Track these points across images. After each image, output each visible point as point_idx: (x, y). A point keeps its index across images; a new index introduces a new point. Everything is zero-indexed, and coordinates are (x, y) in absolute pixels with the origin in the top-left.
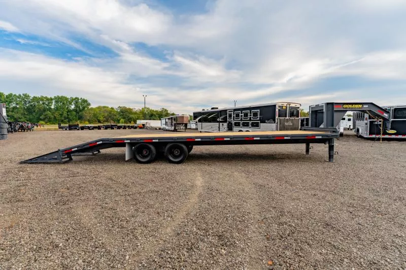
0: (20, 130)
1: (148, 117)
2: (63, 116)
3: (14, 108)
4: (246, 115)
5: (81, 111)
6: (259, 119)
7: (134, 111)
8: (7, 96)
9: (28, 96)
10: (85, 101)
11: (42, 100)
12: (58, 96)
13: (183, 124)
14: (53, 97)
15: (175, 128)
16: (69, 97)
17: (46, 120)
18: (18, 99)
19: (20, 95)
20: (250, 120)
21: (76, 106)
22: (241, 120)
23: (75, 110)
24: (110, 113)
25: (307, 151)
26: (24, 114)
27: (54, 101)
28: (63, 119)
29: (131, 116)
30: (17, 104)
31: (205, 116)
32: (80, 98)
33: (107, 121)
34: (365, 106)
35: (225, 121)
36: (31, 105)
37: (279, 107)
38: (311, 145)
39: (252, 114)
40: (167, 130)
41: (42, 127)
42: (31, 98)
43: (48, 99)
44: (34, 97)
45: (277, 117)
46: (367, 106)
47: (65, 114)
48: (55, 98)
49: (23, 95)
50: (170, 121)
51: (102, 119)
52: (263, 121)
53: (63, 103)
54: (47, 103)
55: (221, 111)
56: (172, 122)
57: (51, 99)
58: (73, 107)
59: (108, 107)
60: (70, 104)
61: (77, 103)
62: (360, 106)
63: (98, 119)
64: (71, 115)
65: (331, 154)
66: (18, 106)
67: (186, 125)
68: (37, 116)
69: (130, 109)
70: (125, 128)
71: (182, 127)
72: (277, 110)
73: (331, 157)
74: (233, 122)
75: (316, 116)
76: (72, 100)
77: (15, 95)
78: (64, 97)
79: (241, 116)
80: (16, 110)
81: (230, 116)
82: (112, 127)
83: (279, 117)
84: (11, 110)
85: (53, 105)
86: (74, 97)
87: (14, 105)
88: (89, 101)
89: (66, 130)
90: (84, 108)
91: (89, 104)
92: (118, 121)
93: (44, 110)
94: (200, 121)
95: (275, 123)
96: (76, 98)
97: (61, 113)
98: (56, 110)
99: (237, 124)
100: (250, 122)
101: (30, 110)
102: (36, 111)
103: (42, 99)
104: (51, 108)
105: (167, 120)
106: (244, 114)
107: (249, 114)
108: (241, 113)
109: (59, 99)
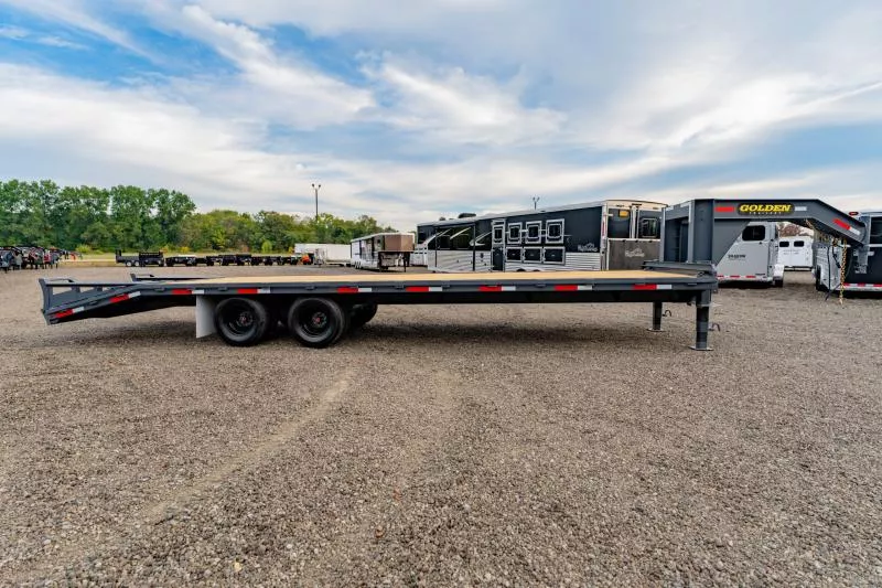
0: (29, 266)
1: (328, 236)
2: (133, 233)
3: (24, 214)
4: (534, 232)
5: (173, 221)
6: (561, 241)
7: (298, 221)
8: (5, 186)
9: (54, 186)
10: (182, 198)
11: (85, 196)
12: (121, 187)
13: (398, 253)
14: (110, 190)
15: (380, 264)
16: (145, 188)
17: (95, 243)
18: (31, 194)
19: (35, 185)
20: (543, 244)
21: (163, 210)
22: (523, 245)
23: (159, 220)
24: (241, 228)
25: (657, 321)
26: (46, 228)
27: (111, 199)
28: (132, 240)
29: (290, 234)
30: (28, 205)
31: (442, 234)
32: (170, 192)
33: (234, 246)
34: (797, 209)
35: (487, 247)
36: (61, 208)
37: (610, 211)
38: (666, 306)
39: (547, 230)
40: (362, 268)
41: (78, 260)
42: (60, 191)
43: (97, 193)
44: (68, 188)
45: (604, 237)
46: (804, 209)
47: (137, 229)
48: (115, 191)
49: (42, 183)
50: (370, 246)
51: (220, 240)
52: (572, 248)
53: (133, 204)
54: (95, 203)
55: (477, 223)
56: (373, 249)
57: (106, 194)
58: (154, 212)
59: (236, 213)
60: (149, 204)
61: (163, 203)
62: (786, 208)
63: (213, 242)
64: (153, 230)
65: (702, 330)
66: (31, 210)
67: (407, 256)
68: (75, 233)
69: (286, 218)
70: (269, 262)
71: (398, 261)
72: (605, 220)
73: (701, 337)
74: (505, 251)
75: (678, 234)
76: (154, 195)
77: (24, 184)
78: (135, 189)
79: (524, 234)
80: (26, 220)
81: (499, 234)
82: (239, 261)
83: (609, 236)
84: (16, 218)
85: (109, 208)
86: (157, 189)
87: (22, 208)
88: (192, 199)
89: (133, 265)
90: (180, 215)
91: (192, 206)
92: (259, 246)
93: (91, 219)
94: (432, 246)
95: (598, 252)
96: (162, 191)
97: (127, 225)
98: (117, 219)
99: (514, 255)
100: (543, 250)
101: (57, 219)
102: (72, 222)
103: (84, 192)
104: (104, 215)
105: (363, 245)
106: (530, 229)
107: (540, 230)
108: (524, 228)
109: (123, 194)
